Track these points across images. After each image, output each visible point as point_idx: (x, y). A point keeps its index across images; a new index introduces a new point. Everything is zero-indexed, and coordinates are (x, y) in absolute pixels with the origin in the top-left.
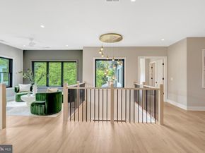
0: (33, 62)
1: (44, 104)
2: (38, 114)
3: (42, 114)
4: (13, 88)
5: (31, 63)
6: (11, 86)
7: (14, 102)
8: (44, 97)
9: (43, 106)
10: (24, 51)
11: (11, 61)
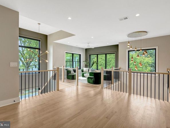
0: (90, 55)
1: (93, 78)
2: (90, 83)
3: (92, 83)
4: (81, 70)
5: (89, 56)
6: (80, 69)
7: (82, 77)
8: (93, 75)
9: (93, 79)
10: (86, 49)
11: (80, 55)
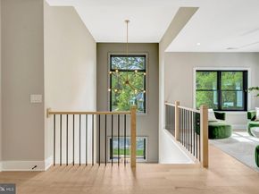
6: (246, 110)
11: (245, 73)
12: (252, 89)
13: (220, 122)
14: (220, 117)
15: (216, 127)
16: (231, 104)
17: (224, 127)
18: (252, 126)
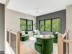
5: (39, 21)
10: (37, 17)
12: (34, 25)
13: (27, 35)
14: (26, 33)
15: (25, 37)
16: (30, 29)
17: (27, 36)
18: (34, 35)
